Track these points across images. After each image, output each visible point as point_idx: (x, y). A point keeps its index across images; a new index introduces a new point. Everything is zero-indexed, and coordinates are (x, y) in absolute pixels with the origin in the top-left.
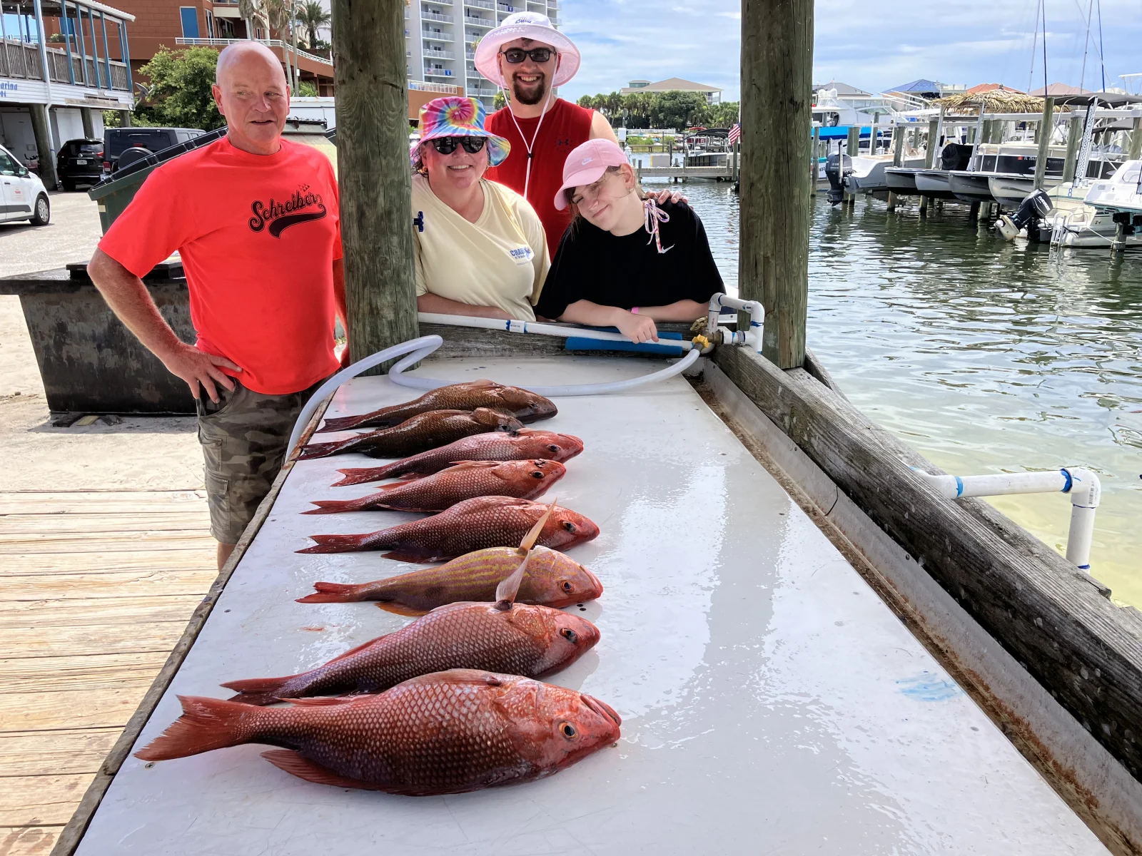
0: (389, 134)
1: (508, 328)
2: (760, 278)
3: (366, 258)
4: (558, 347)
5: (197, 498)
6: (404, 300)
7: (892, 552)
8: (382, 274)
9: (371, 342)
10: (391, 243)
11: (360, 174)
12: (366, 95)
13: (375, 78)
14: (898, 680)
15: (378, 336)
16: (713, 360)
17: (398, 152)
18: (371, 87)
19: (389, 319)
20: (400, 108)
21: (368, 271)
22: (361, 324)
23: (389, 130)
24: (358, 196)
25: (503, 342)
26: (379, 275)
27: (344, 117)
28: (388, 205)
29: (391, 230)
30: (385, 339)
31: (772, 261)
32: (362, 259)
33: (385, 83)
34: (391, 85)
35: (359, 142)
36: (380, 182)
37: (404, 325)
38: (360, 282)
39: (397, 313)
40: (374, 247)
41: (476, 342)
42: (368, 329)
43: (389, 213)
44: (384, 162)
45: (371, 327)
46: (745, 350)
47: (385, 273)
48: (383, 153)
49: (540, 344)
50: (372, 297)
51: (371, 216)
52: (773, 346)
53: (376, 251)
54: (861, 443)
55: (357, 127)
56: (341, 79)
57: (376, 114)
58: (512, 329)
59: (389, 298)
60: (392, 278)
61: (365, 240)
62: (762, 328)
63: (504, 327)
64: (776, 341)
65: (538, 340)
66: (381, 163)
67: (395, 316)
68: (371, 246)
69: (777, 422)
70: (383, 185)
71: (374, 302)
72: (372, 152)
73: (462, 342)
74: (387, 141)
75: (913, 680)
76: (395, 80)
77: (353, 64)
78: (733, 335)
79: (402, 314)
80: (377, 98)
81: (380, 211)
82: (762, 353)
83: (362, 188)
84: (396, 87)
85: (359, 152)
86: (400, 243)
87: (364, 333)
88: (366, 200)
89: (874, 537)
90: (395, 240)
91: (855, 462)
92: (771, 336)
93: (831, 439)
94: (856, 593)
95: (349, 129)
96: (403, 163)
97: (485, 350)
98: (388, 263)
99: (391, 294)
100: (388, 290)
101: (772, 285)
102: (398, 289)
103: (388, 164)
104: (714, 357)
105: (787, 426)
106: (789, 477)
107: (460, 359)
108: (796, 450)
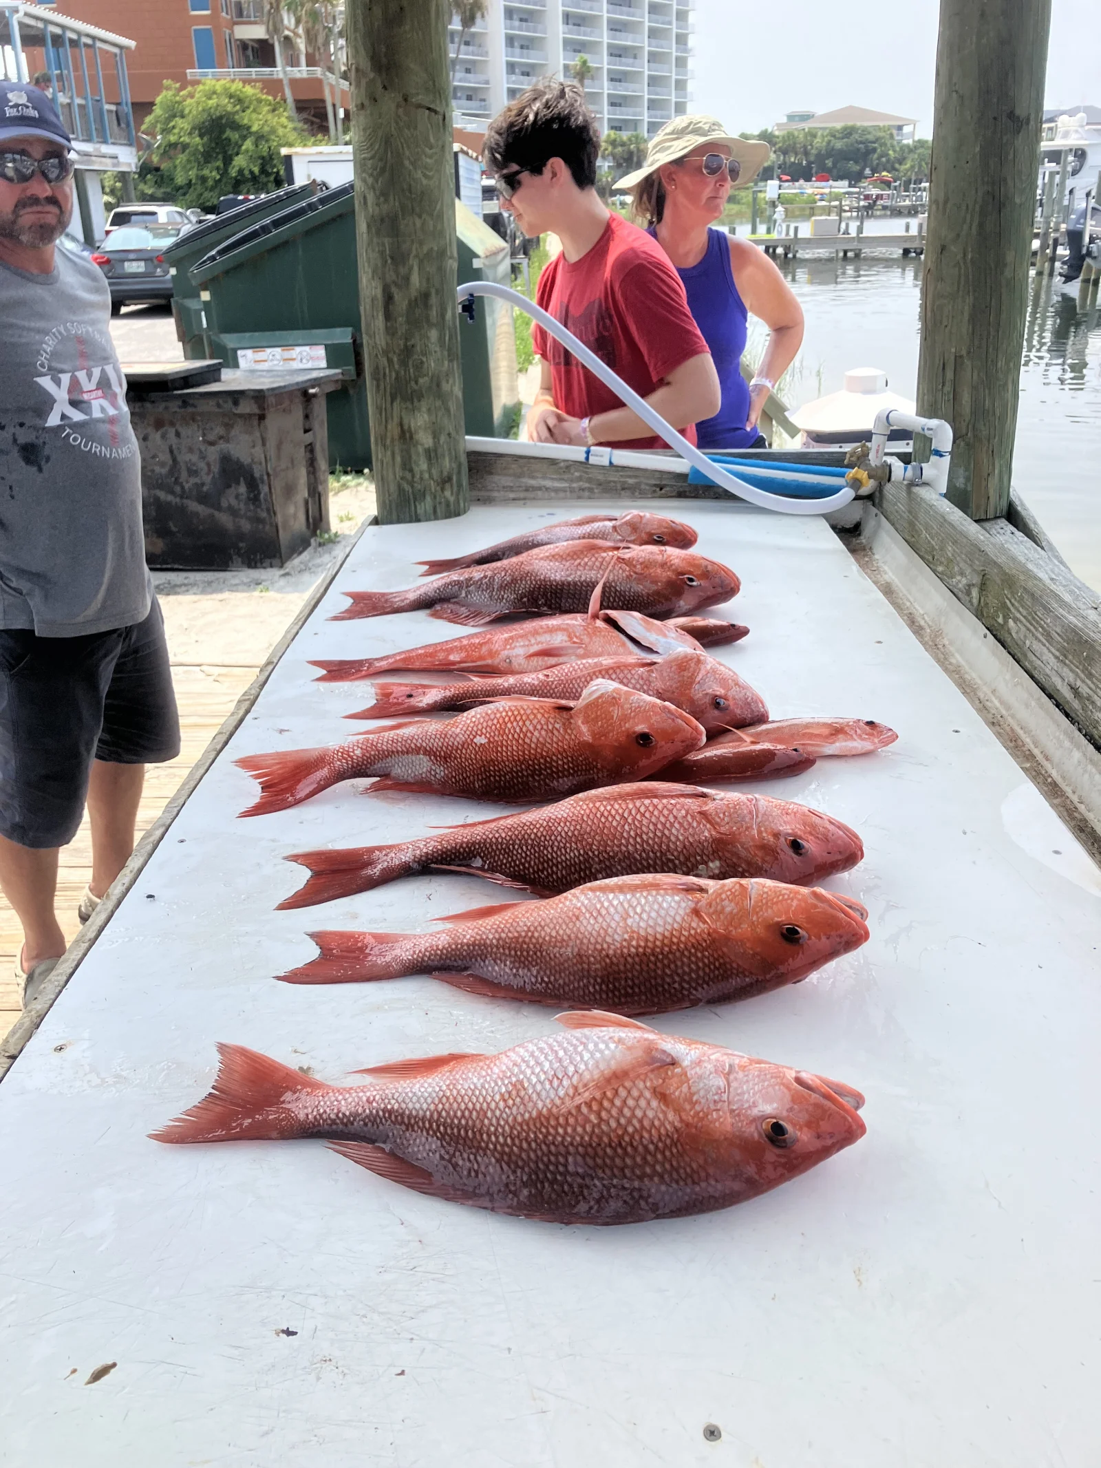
0: (425, 182)
1: (587, 458)
2: (948, 388)
3: (395, 359)
4: (655, 485)
6: (446, 421)
8: (416, 383)
9: (402, 478)
10: (428, 338)
11: (387, 241)
12: (393, 125)
13: (406, 100)
15: (411, 470)
16: (874, 505)
17: (438, 207)
18: (401, 111)
19: (426, 446)
20: (440, 143)
21: (397, 378)
22: (389, 453)
23: (425, 176)
24: (384, 274)
25: (580, 479)
26: (413, 383)
27: (364, 159)
28: (424, 284)
29: (428, 321)
30: (421, 473)
31: (968, 363)
32: (390, 361)
33: (419, 106)
34: (429, 109)
35: (384, 194)
36: (414, 252)
37: (447, 453)
38: (388, 394)
39: (435, 436)
40: (406, 346)
41: (544, 478)
42: (398, 459)
43: (426, 296)
44: (418, 223)
45: (402, 457)
46: (922, 492)
47: (421, 381)
48: (417, 210)
49: (631, 481)
50: (404, 416)
51: (401, 302)
52: (963, 486)
53: (408, 351)
54: (1081, 630)
55: (383, 170)
56: (359, 102)
57: (407, 153)
58: (592, 460)
59: (426, 416)
60: (430, 388)
61: (393, 335)
62: (948, 458)
63: (582, 458)
64: (967, 479)
65: (630, 477)
66: (414, 224)
67: (435, 443)
68: (402, 343)
69: (960, 594)
70: (417, 256)
71: (406, 422)
72: (403, 207)
73: (524, 480)
74: (422, 192)
76: (433, 101)
77: (374, 78)
78: (906, 469)
79: (443, 438)
80: (409, 128)
81: (414, 293)
82: (945, 496)
83: (389, 261)
84: (436, 112)
85: (385, 207)
86: (441, 339)
87: (394, 465)
88: (394, 277)
90: (434, 334)
91: (1070, 657)
92: (961, 471)
93: (1038, 623)
94: (1056, 852)
95: (371, 175)
96: (445, 225)
97: (557, 490)
98: (426, 365)
99: (429, 410)
100: (424, 405)
101: (966, 398)
102: (438, 403)
103: (423, 224)
104: (877, 501)
105: (975, 601)
106: (974, 675)
107: (522, 502)
108: (985, 637)
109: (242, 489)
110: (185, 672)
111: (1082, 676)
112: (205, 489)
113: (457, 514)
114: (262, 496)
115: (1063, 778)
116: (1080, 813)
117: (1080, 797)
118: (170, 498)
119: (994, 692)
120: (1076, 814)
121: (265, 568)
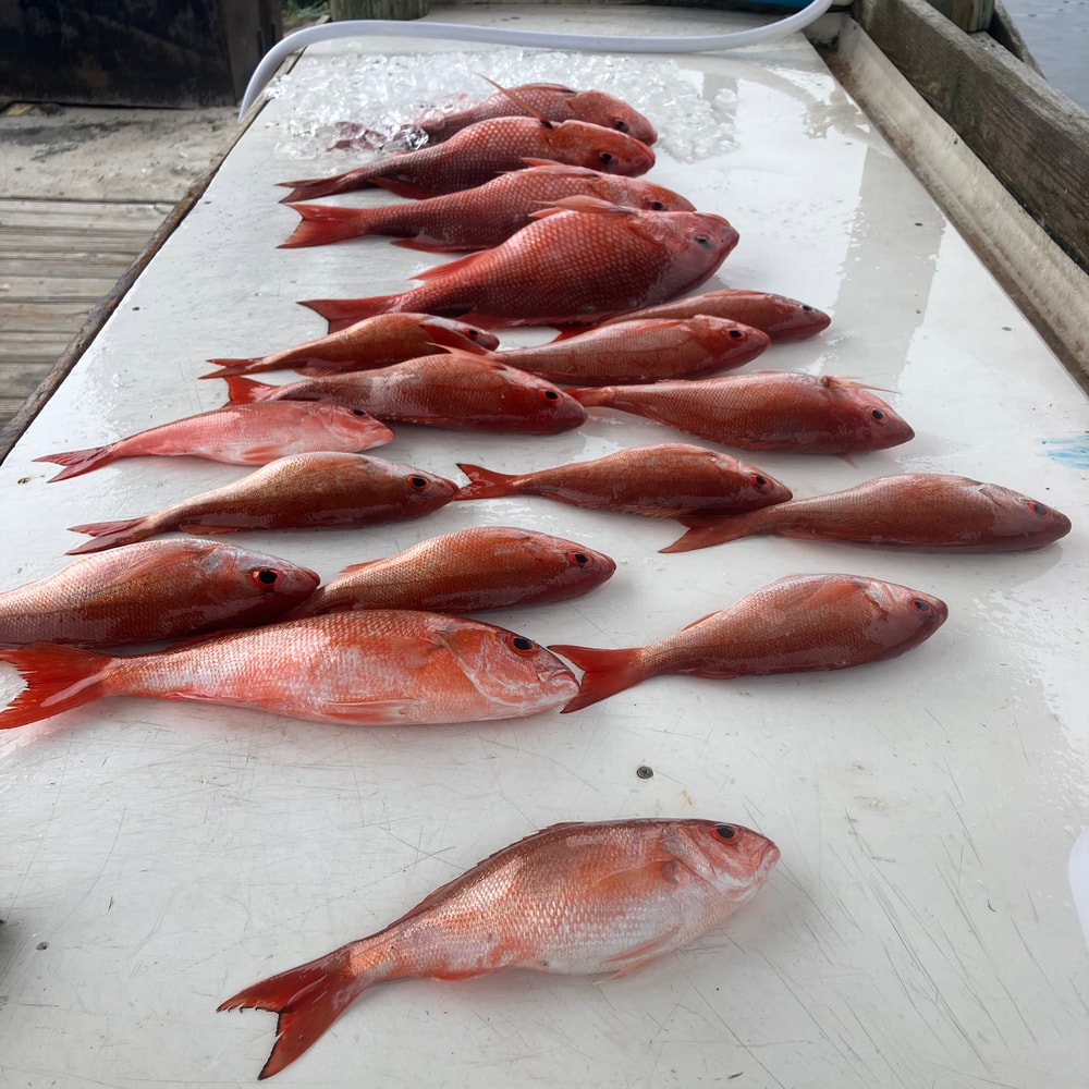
5: (156, 214)
7: (1071, 280)
14: (1045, 438)
16: (853, 17)
54: (1053, 122)
69: (935, 102)
75: (1069, 441)
89: (1048, 262)
91: (1039, 151)
93: (1009, 119)
94: (1007, 329)
104: (856, 14)
105: (949, 106)
106: (942, 183)
107: (485, 6)
108: (956, 143)
109: (190, 15)
110: (139, 209)
111: (1049, 168)
112: (151, 14)
113: (416, 17)
114: (212, 23)
115: (1019, 274)
116: (1034, 307)
117: (1035, 292)
118: (114, 24)
119: (960, 197)
120: (1029, 308)
121: (218, 106)
